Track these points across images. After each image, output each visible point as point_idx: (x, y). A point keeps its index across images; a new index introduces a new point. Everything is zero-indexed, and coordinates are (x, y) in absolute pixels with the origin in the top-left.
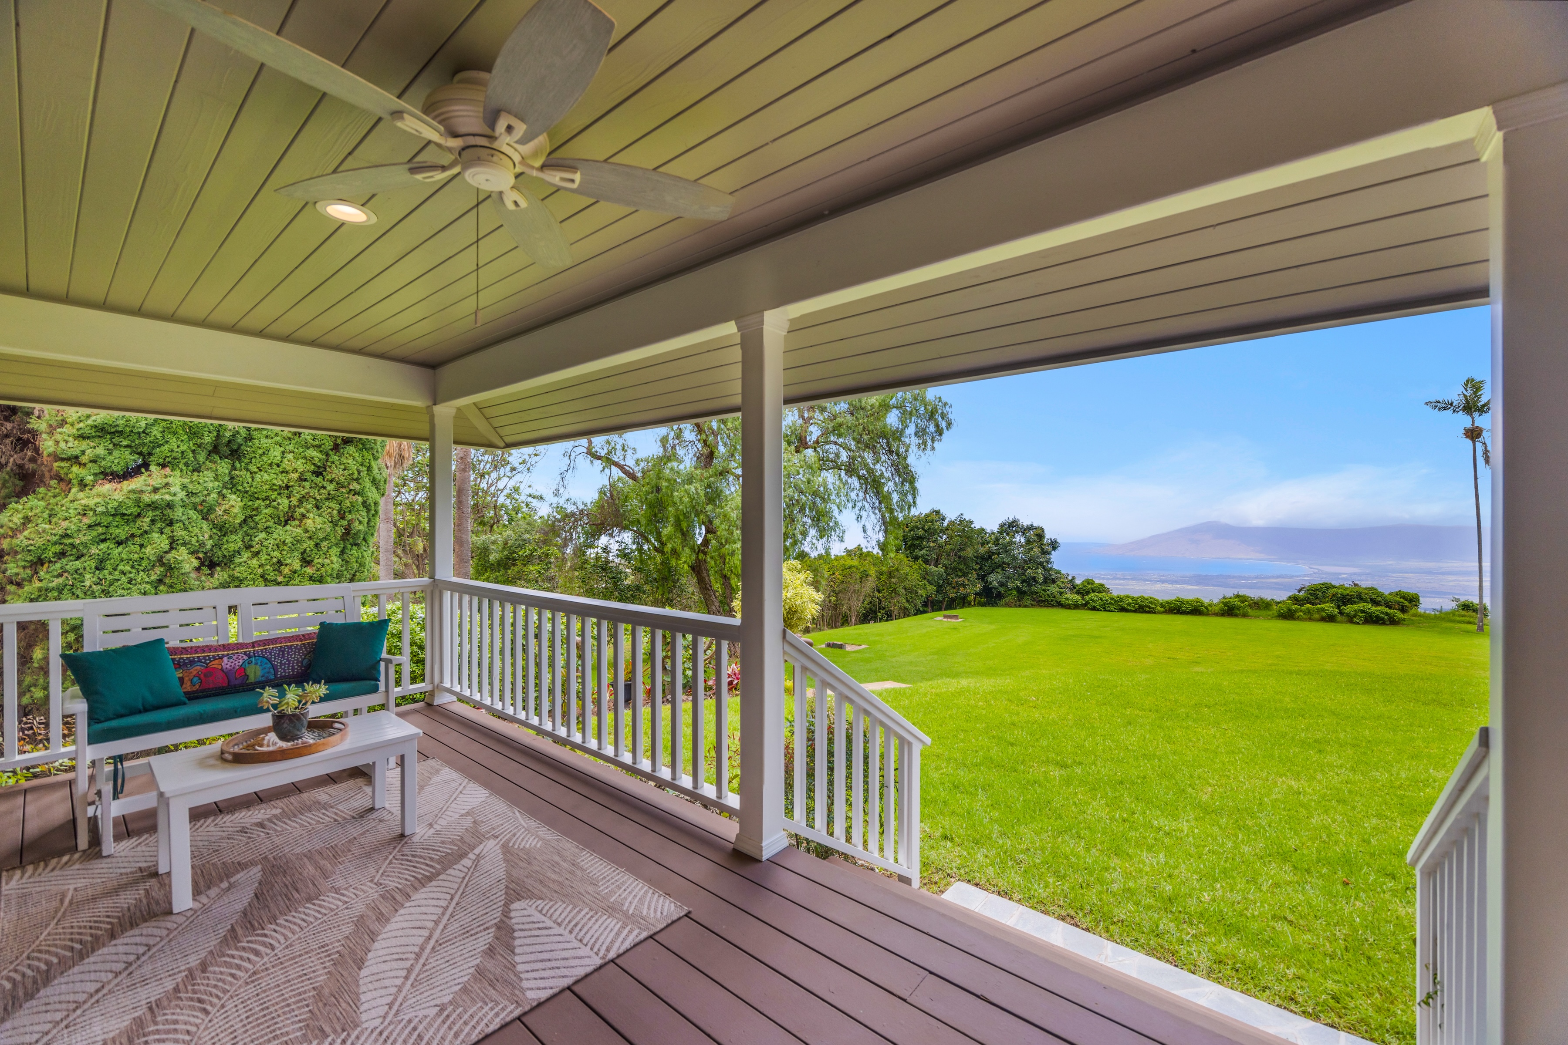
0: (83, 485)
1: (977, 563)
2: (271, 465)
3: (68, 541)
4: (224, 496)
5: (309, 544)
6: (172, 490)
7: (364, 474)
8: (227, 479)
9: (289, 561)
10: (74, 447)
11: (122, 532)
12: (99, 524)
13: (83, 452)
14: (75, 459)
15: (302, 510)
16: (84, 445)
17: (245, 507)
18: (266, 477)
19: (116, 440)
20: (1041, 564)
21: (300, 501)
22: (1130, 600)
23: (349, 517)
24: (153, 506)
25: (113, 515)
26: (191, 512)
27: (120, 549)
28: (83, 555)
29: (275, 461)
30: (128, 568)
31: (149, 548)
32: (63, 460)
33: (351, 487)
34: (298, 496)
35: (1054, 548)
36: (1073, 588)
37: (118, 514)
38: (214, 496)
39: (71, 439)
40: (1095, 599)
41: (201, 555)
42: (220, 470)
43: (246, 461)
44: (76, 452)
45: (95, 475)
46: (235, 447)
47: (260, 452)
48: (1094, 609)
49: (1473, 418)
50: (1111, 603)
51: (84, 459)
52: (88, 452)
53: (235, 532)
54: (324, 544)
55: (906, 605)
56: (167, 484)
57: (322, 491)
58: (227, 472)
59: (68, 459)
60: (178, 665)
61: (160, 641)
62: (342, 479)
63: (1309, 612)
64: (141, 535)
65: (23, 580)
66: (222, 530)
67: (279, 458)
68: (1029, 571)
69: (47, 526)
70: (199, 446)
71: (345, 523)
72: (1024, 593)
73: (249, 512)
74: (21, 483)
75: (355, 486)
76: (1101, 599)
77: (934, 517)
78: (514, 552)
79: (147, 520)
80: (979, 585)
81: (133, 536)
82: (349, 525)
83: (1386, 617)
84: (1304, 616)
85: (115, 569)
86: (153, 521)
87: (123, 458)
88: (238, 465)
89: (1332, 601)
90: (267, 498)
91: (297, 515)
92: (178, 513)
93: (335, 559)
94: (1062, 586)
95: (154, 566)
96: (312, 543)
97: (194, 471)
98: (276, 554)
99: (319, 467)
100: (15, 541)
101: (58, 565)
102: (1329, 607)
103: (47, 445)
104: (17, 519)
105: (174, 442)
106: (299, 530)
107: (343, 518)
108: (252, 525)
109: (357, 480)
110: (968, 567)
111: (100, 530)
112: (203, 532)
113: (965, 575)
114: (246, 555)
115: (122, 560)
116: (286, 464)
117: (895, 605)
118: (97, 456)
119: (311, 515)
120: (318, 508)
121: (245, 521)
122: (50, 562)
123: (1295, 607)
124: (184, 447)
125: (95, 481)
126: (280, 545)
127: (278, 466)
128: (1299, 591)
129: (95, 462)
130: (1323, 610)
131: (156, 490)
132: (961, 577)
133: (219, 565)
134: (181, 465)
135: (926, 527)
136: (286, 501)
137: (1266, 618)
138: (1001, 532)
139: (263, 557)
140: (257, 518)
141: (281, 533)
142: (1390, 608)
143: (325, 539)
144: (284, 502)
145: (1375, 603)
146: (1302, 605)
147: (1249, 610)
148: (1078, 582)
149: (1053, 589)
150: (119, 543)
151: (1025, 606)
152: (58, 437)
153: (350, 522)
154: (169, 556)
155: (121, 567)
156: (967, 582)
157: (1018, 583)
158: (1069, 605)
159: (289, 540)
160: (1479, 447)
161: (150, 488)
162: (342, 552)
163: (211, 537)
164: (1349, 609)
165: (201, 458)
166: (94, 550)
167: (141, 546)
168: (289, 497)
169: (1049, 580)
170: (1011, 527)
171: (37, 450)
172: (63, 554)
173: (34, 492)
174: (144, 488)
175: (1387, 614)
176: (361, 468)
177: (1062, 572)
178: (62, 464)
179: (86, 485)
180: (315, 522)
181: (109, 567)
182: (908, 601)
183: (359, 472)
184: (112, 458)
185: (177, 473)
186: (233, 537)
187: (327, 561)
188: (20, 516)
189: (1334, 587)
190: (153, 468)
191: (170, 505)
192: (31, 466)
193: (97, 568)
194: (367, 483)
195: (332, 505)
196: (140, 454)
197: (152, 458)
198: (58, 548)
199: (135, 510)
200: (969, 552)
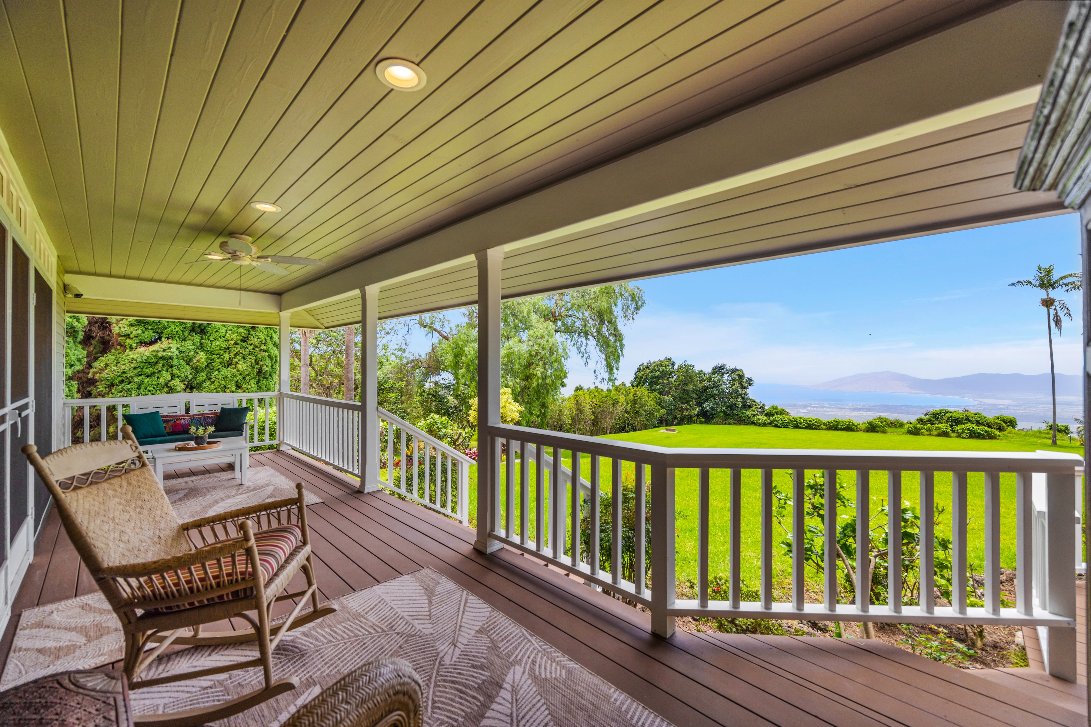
0: (131, 348)
1: (696, 394)
2: (220, 337)
3: (125, 375)
4: (197, 353)
5: (239, 378)
6: (172, 350)
7: (268, 340)
8: (199, 344)
9: (229, 386)
10: (127, 330)
11: (149, 371)
12: (138, 367)
13: (131, 333)
14: (128, 336)
15: (236, 360)
16: (132, 329)
17: (207, 359)
18: (218, 343)
19: (146, 326)
20: (740, 395)
21: (235, 355)
22: (802, 421)
23: (261, 363)
24: (163, 358)
25: (145, 363)
26: (181, 361)
27: (148, 379)
28: (131, 382)
29: (222, 335)
30: (152, 389)
31: (161, 379)
32: (122, 336)
33: (262, 348)
34: (234, 353)
35: (750, 384)
36: (763, 412)
37: (147, 362)
38: (192, 353)
39: (126, 326)
40: (778, 419)
41: (186, 383)
42: (195, 340)
43: (208, 335)
44: (128, 332)
45: (137, 343)
46: (203, 328)
47: (215, 330)
48: (776, 426)
49: (1047, 292)
50: (788, 422)
51: (132, 336)
52: (134, 332)
53: (202, 371)
54: (248, 378)
55: (646, 422)
56: (170, 348)
57: (246, 350)
58: (199, 341)
59: (124, 336)
60: (164, 421)
61: (158, 412)
62: (257, 343)
63: (929, 430)
64: (158, 373)
65: (105, 393)
66: (197, 370)
67: (224, 333)
68: (732, 400)
69: (116, 368)
70: (185, 328)
71: (259, 366)
72: (729, 415)
73: (209, 361)
74: (102, 346)
75: (263, 347)
76: (781, 420)
77: (667, 363)
78: (382, 385)
79: (161, 365)
80: (697, 409)
81: (154, 373)
82: (261, 367)
83: (985, 434)
84: (927, 433)
85: (146, 389)
86: (163, 366)
87: (149, 335)
88: (204, 337)
89: (947, 422)
90: (218, 354)
91: (234, 362)
92: (175, 362)
93: (253, 385)
94: (755, 410)
95: (163, 388)
96: (241, 377)
97: (182, 340)
98: (223, 382)
99: (245, 338)
100: (102, 375)
101: (120, 387)
102: (944, 426)
103: (116, 330)
104: (103, 365)
105: (173, 327)
106: (235, 370)
107: (258, 364)
108: (211, 367)
109: (265, 344)
110: (690, 397)
111: (139, 370)
112: (187, 371)
113: (687, 402)
114: (208, 383)
115: (149, 385)
116: (228, 336)
117: (638, 422)
118: (138, 334)
119: (241, 363)
120: (244, 359)
121: (208, 366)
122: (117, 385)
123: (919, 426)
124: (177, 329)
125: (137, 346)
126: (225, 378)
127: (224, 337)
128: (925, 415)
129: (136, 337)
130: (940, 428)
131: (164, 350)
132: (685, 403)
133: (195, 388)
134: (176, 338)
135: (661, 370)
136: (228, 356)
137: (898, 434)
138: (713, 373)
139: (217, 384)
140: (213, 364)
141: (225, 372)
142: (990, 427)
143: (248, 375)
144: (227, 356)
145: (979, 423)
146: (924, 425)
147: (887, 428)
148: (767, 408)
149: (749, 412)
150: (148, 376)
151: (729, 424)
152: (121, 325)
153: (261, 366)
154: (171, 383)
155: (148, 388)
156: (688, 407)
157: (724, 408)
158: (759, 423)
159: (229, 375)
160: (1052, 312)
161: (161, 350)
162: (258, 382)
163: (191, 374)
164: (959, 428)
165: (186, 334)
166: (136, 380)
167: (158, 378)
168: (229, 353)
169: (746, 406)
170: (720, 370)
171: (111, 331)
172: (122, 382)
173: (109, 351)
174: (159, 350)
175: (986, 431)
176: (267, 338)
177: (757, 401)
178: (122, 338)
179: (133, 348)
180: (242, 366)
181: (143, 388)
182: (647, 420)
183: (266, 340)
184: (144, 335)
185: (175, 342)
186: (202, 374)
187: (249, 387)
188: (104, 363)
189: (950, 412)
190: (163, 339)
191: (171, 358)
192: (107, 338)
193: (138, 388)
194: (270, 345)
195: (252, 357)
196: (157, 333)
197: (163, 335)
198: (120, 379)
199: (155, 360)
200: (690, 387)
